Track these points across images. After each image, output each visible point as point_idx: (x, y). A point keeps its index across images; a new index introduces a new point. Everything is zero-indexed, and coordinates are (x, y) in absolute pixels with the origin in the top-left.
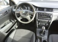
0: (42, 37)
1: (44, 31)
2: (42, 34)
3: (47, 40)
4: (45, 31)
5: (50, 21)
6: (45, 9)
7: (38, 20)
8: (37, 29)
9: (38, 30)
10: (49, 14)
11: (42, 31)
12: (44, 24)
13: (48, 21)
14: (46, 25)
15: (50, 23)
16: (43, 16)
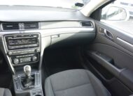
0: (31, 91)
1: (29, 75)
2: (27, 85)
3: (42, 94)
4: (33, 76)
5: (38, 50)
7: (10, 53)
8: (14, 76)
9: (17, 77)
10: (32, 35)
11: (27, 77)
12: (29, 59)
13: (36, 51)
14: (32, 59)
15: (40, 53)
16: (20, 42)
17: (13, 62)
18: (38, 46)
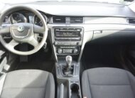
0: (69, 79)
2: (67, 73)
3: (79, 84)
4: (73, 66)
5: (80, 43)
6: (68, 19)
7: (56, 43)
8: (56, 64)
9: (59, 65)
10: (76, 29)
11: (68, 66)
12: (70, 51)
13: (78, 44)
14: (73, 51)
15: (81, 46)
16: (65, 34)
17: (57, 51)
18: (80, 40)
